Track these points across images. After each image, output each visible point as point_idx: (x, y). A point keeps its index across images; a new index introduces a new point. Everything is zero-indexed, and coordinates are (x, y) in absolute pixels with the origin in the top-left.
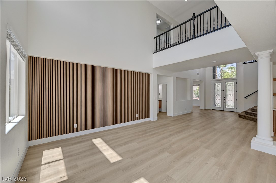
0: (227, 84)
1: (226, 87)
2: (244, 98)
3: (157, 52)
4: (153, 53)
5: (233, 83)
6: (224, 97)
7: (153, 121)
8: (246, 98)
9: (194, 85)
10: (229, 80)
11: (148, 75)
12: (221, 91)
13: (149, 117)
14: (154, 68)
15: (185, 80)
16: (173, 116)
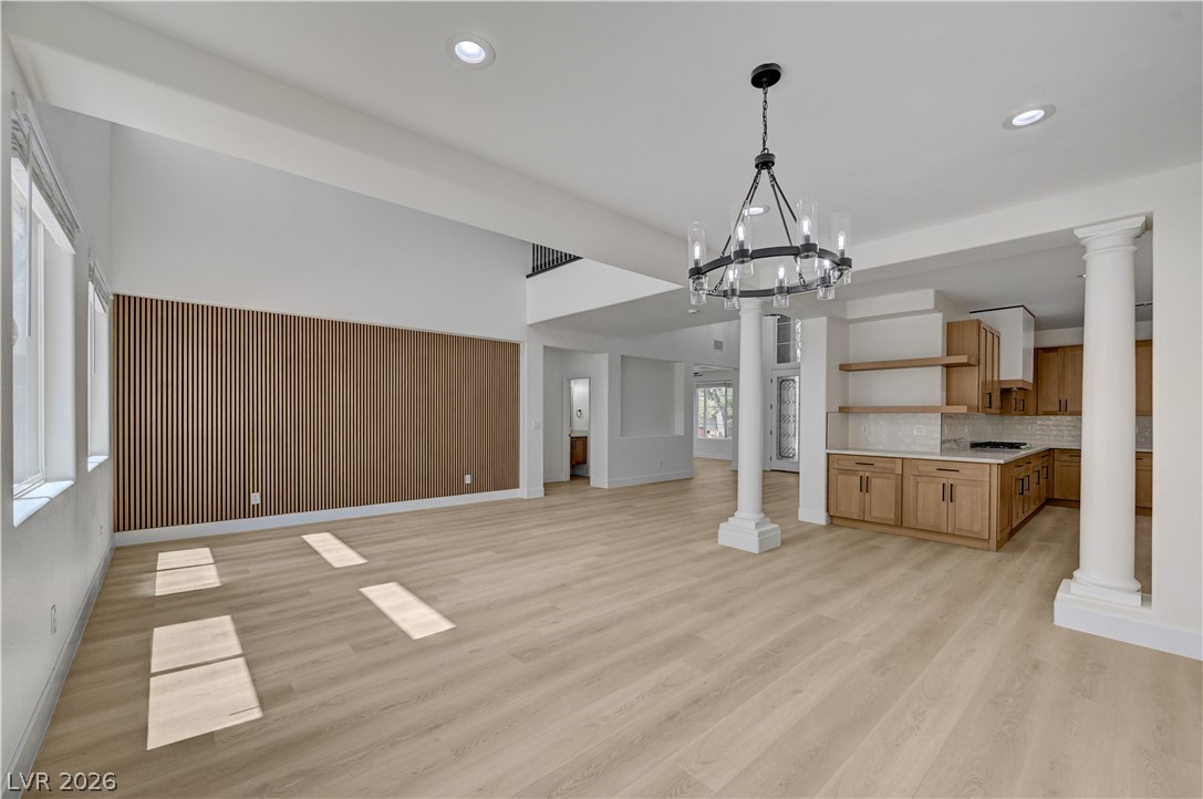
3: (539, 273)
4: (528, 276)
7: (526, 497)
9: (698, 387)
11: (514, 348)
13: (516, 485)
14: (530, 326)
15: (665, 366)
16: (606, 487)
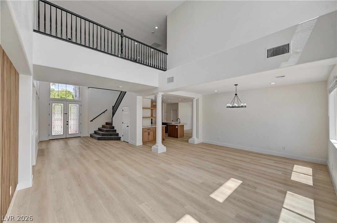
0: (70, 106)
1: (69, 110)
2: (91, 121)
5: (78, 105)
6: (67, 122)
8: (92, 121)
10: (73, 102)
12: (63, 114)
